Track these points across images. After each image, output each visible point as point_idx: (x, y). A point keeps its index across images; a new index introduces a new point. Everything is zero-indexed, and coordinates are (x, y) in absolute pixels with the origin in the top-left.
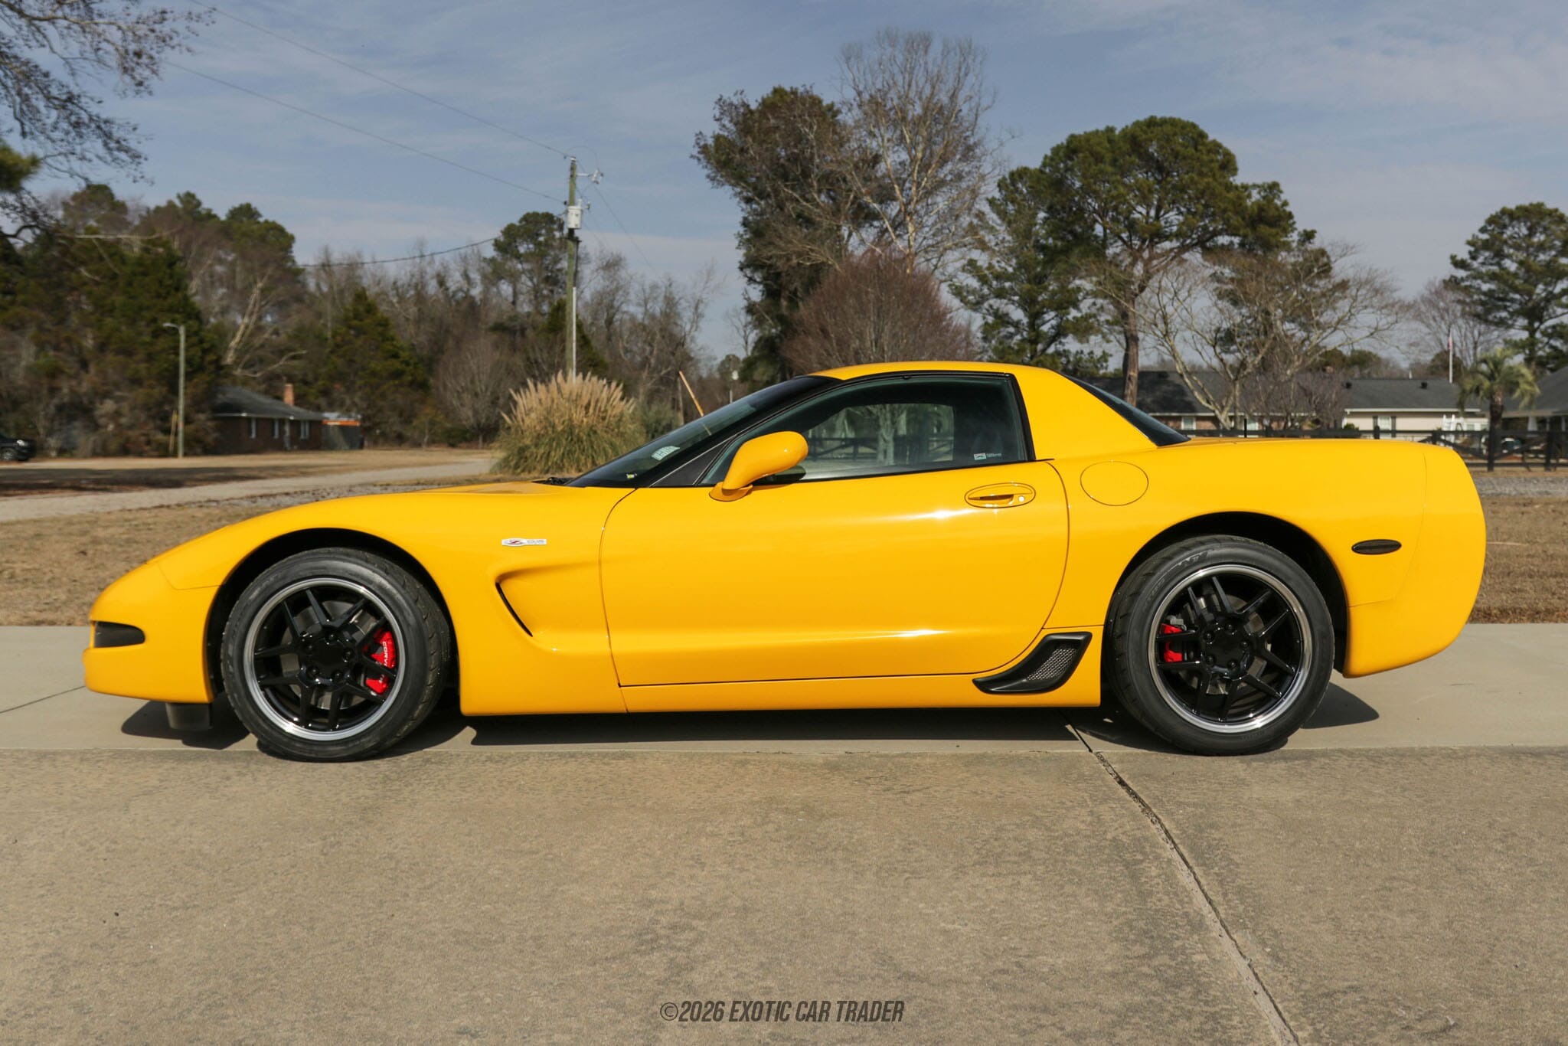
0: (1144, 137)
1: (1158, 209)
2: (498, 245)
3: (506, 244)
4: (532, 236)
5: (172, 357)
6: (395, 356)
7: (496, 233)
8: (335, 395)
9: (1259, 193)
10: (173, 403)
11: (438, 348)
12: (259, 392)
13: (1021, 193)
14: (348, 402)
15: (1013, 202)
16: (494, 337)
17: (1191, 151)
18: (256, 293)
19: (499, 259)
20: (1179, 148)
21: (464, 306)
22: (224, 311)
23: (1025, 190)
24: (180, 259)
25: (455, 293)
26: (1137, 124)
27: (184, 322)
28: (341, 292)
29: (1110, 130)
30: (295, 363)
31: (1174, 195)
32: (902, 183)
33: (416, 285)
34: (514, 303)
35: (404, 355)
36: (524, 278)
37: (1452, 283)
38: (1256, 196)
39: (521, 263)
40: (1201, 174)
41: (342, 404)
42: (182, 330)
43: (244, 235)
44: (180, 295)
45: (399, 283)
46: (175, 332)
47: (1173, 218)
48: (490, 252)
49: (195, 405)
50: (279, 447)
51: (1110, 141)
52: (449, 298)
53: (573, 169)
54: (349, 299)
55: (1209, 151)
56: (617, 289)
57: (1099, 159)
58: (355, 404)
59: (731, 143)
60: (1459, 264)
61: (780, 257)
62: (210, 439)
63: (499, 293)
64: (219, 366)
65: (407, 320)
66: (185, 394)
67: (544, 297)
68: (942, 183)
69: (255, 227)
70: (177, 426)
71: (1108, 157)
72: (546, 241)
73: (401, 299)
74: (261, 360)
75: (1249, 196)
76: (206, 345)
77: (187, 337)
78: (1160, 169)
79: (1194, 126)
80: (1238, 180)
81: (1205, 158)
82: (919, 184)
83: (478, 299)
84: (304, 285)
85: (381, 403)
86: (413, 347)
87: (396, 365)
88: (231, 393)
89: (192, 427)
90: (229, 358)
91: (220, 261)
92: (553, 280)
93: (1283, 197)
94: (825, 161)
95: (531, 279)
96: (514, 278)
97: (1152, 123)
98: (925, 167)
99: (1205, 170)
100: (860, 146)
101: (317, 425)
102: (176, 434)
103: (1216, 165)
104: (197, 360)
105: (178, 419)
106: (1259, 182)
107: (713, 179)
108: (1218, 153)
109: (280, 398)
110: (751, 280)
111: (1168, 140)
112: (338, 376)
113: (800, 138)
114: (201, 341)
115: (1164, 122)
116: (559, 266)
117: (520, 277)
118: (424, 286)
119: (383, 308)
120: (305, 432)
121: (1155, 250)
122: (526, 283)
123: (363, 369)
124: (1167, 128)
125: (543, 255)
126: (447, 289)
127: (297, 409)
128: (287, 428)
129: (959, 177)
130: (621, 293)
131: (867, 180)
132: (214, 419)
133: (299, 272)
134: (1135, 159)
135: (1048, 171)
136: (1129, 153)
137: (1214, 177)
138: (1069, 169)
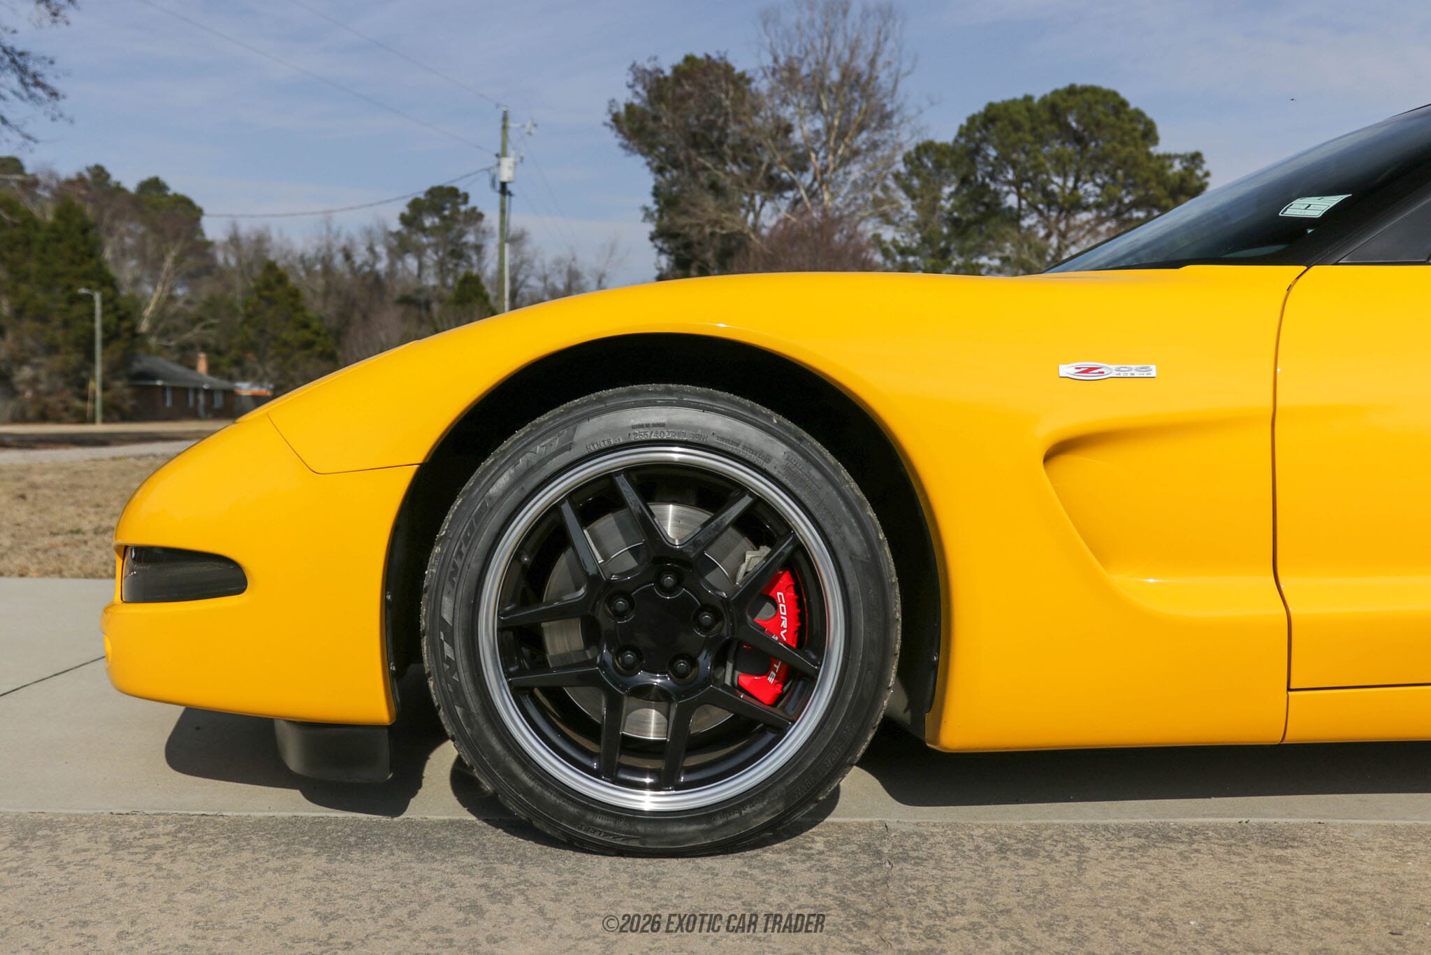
0: (1064, 105)
1: (1077, 180)
2: (404, 219)
3: (411, 219)
4: (437, 210)
5: (88, 324)
6: (306, 326)
7: (402, 207)
8: (248, 364)
9: (1181, 163)
10: (90, 370)
11: (345, 319)
12: (172, 361)
13: (926, 167)
14: (260, 372)
15: (918, 175)
16: (401, 309)
17: (1112, 119)
18: (168, 263)
19: (405, 232)
20: (1101, 117)
21: (370, 280)
22: (136, 282)
23: (930, 165)
24: (94, 226)
25: (361, 267)
26: (1056, 92)
27: (99, 289)
28: (250, 265)
29: (1028, 99)
30: (209, 331)
31: (1095, 164)
33: (323, 258)
34: (419, 276)
35: (315, 325)
36: (429, 252)
38: (1178, 166)
39: (426, 236)
40: (1123, 143)
41: (254, 374)
42: (97, 297)
43: (155, 207)
44: (94, 262)
45: (307, 257)
46: (90, 299)
47: (1090, 190)
48: (396, 226)
49: (112, 372)
50: (193, 415)
51: (1029, 110)
52: (354, 271)
53: (505, 118)
54: (258, 272)
55: (1131, 120)
56: (522, 262)
57: (1017, 127)
58: (266, 374)
59: (644, 112)
61: (692, 226)
62: (129, 404)
63: (405, 268)
64: (134, 333)
65: (313, 291)
66: (103, 361)
67: (449, 270)
68: (856, 153)
69: (165, 200)
70: (94, 393)
71: (1027, 126)
72: (452, 214)
73: (309, 271)
74: (176, 329)
75: (1171, 166)
76: (121, 313)
77: (104, 303)
78: (1079, 139)
79: (1115, 94)
80: (1159, 149)
81: (1127, 126)
82: (835, 152)
83: (382, 274)
84: (213, 257)
85: (292, 373)
86: (321, 319)
87: (307, 335)
88: (145, 363)
89: (109, 394)
90: (144, 326)
91: (130, 234)
92: (458, 253)
93: (1206, 167)
95: (436, 253)
96: (419, 252)
97: (1072, 91)
98: (842, 135)
99: (1126, 138)
100: (773, 116)
101: (230, 394)
102: (94, 401)
103: (1137, 134)
104: (113, 327)
105: (95, 386)
106: (1181, 151)
107: (625, 147)
108: (1140, 122)
109: (193, 367)
110: (661, 251)
111: (1090, 108)
112: (252, 346)
113: (716, 105)
114: (116, 308)
115: (1085, 90)
116: (464, 240)
117: (425, 250)
118: (331, 258)
119: (292, 280)
120: (219, 401)
121: (1072, 222)
122: (431, 257)
123: (275, 339)
124: (1088, 96)
125: (448, 229)
126: (353, 263)
127: (210, 378)
128: (201, 397)
129: (875, 146)
130: (525, 266)
131: (780, 148)
132: (129, 386)
133: (210, 244)
134: (1053, 128)
135: (962, 141)
136: (1051, 122)
137: (1136, 145)
138: (984, 139)
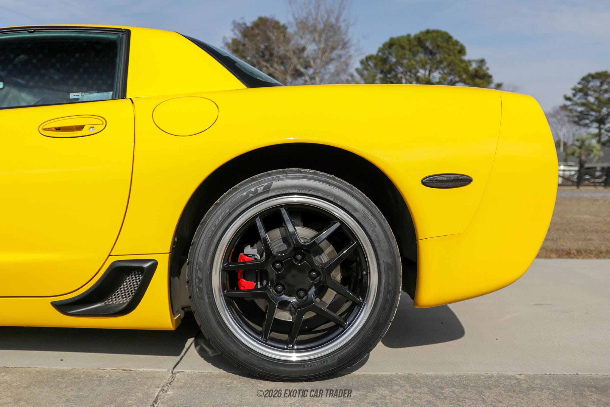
0: (424, 38)
1: (430, 71)
9: (476, 64)
13: (370, 66)
15: (366, 70)
17: (445, 44)
20: (440, 43)
23: (372, 65)
29: (409, 36)
31: (437, 65)
32: (314, 59)
37: (564, 107)
38: (474, 65)
40: (449, 55)
47: (437, 75)
51: (409, 41)
55: (453, 45)
57: (403, 48)
59: (239, 42)
60: (568, 99)
68: (332, 60)
71: (407, 47)
75: (471, 65)
78: (431, 53)
79: (447, 33)
80: (466, 58)
81: (452, 48)
93: (487, 65)
94: (281, 50)
97: (428, 32)
98: (324, 52)
99: (451, 53)
100: (296, 43)
103: (456, 51)
106: (476, 59)
108: (457, 45)
111: (435, 40)
113: (268, 39)
115: (434, 31)
124: (435, 34)
129: (340, 56)
131: (299, 58)
134: (419, 48)
135: (380, 54)
136: (417, 46)
137: (455, 56)
138: (390, 53)
